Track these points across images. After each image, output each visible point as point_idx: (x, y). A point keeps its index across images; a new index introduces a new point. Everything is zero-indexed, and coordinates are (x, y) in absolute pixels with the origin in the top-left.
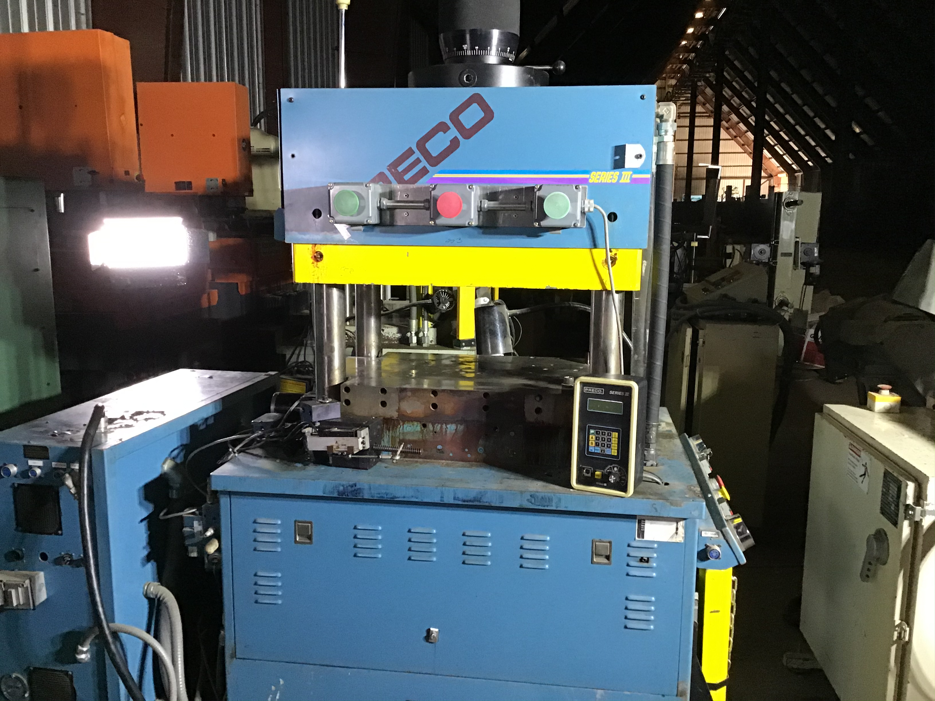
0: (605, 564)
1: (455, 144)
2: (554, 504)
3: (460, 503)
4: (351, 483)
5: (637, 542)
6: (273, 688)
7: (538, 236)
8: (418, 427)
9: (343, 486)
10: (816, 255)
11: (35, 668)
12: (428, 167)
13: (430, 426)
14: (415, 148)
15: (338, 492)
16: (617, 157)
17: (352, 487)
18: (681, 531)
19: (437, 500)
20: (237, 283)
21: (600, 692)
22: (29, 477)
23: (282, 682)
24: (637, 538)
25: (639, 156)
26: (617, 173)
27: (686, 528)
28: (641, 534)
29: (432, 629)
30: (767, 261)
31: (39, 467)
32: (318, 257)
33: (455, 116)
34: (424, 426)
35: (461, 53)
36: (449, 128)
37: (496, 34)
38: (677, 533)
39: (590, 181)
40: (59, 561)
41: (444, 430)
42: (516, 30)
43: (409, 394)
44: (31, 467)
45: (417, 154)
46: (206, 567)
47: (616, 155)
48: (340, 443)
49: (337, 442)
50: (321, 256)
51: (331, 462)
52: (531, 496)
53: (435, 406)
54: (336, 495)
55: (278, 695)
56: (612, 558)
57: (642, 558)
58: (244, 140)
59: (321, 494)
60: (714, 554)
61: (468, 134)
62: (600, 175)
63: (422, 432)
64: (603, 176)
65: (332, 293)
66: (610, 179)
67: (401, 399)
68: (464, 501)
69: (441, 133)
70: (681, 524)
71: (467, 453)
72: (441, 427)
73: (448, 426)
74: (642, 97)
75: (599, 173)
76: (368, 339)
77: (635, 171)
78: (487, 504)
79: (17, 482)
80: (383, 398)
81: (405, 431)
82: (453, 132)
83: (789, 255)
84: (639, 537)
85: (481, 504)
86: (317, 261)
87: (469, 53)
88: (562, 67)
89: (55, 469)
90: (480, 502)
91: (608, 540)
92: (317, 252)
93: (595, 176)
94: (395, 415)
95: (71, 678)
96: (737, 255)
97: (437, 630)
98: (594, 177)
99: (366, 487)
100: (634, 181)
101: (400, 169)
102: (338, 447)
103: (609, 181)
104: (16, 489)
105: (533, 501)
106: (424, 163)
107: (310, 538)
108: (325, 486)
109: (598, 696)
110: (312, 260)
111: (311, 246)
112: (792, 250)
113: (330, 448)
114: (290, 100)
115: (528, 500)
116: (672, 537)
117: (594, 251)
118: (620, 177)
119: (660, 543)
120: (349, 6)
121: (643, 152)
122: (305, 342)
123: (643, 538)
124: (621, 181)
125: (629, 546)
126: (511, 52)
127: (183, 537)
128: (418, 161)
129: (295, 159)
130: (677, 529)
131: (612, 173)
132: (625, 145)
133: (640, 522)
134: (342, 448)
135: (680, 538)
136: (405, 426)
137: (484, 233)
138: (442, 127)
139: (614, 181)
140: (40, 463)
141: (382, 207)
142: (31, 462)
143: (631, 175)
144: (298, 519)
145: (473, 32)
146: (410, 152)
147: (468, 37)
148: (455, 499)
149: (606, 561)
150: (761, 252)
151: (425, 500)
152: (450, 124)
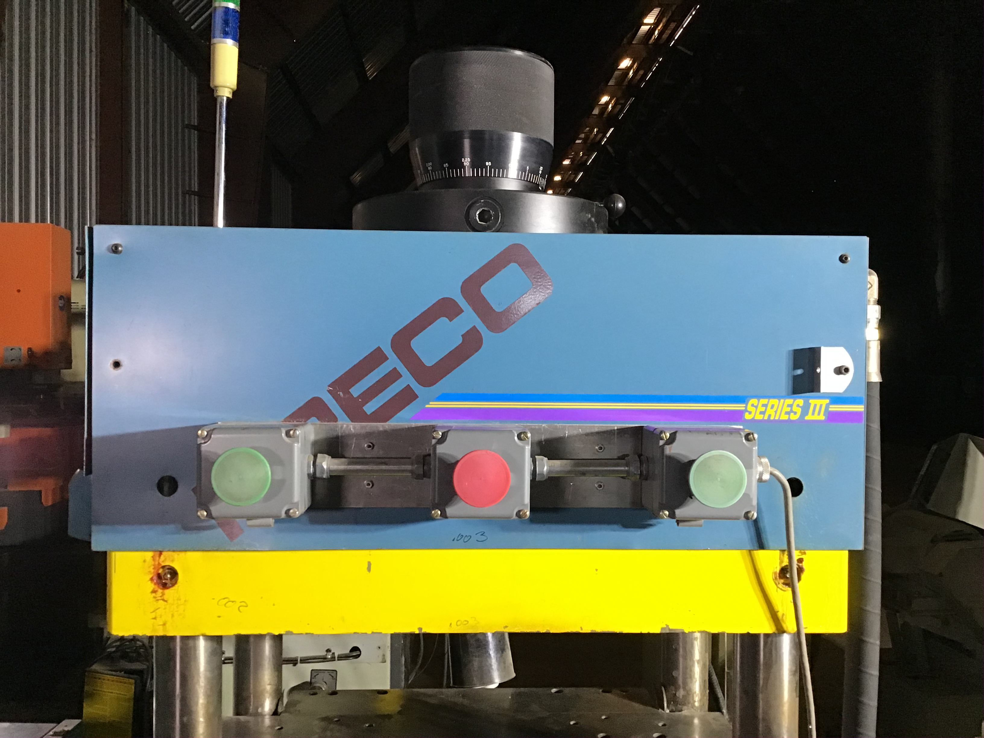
1: (471, 342)
12: (416, 387)
14: (388, 350)
16: (799, 372)
20: (40, 492)
25: (841, 371)
32: (167, 578)
33: (472, 287)
35: (454, 173)
36: (460, 311)
39: (747, 416)
45: (393, 362)
47: (795, 367)
50: (174, 573)
58: (61, 297)
61: (498, 321)
62: (765, 406)
64: (773, 406)
66: (787, 413)
74: (843, 259)
75: (764, 401)
76: (257, 679)
77: (836, 399)
82: (469, 319)
86: (165, 586)
87: (469, 173)
88: (620, 205)
92: (163, 567)
93: (756, 407)
100: (833, 417)
101: (356, 391)
103: (784, 417)
106: (407, 380)
110: (151, 586)
114: (115, 249)
117: (760, 554)
118: (805, 409)
120: (235, 92)
121: (848, 363)
124: (807, 418)
126: (543, 176)
128: (394, 376)
131: (789, 401)
132: (819, 349)
138: (445, 309)
143: (827, 406)
145: (475, 136)
146: (377, 357)
147: (467, 143)
152: (462, 302)
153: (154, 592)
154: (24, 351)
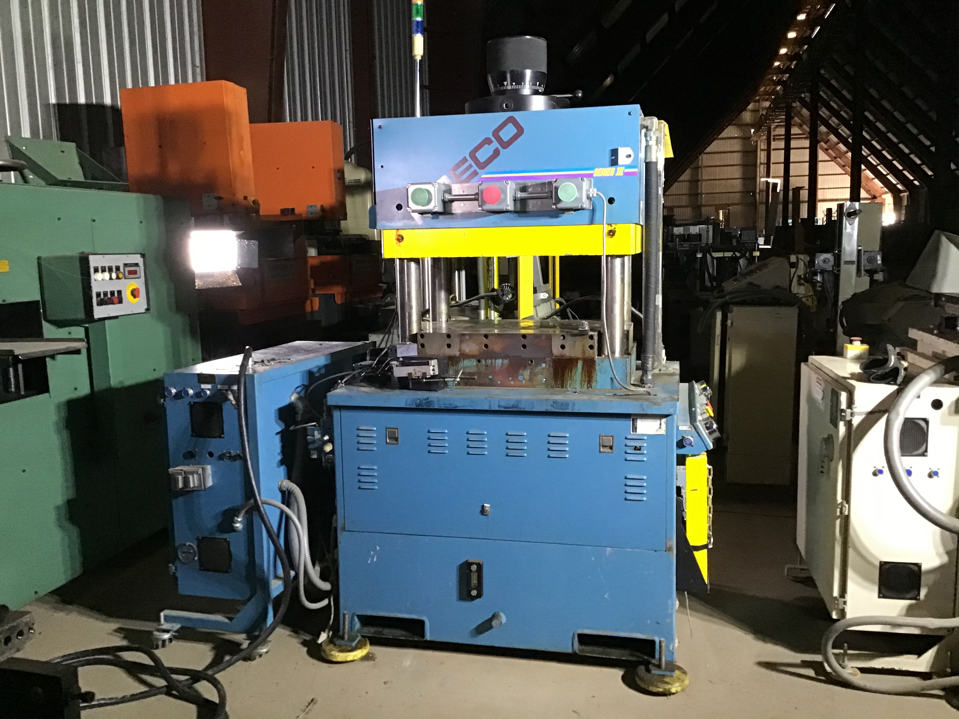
0: (609, 453)
1: (496, 153)
2: (570, 407)
3: (503, 409)
4: (425, 397)
5: (632, 435)
6: (372, 553)
7: (558, 217)
8: (474, 362)
9: (419, 399)
10: (879, 262)
11: (203, 538)
12: (478, 170)
13: (483, 361)
14: (468, 157)
15: (416, 403)
16: (613, 158)
17: (425, 400)
18: (664, 426)
19: (486, 408)
20: (334, 294)
21: (609, 549)
22: (202, 396)
23: (378, 548)
24: (632, 433)
25: (629, 156)
26: (613, 168)
27: (667, 423)
28: (635, 429)
29: (485, 505)
30: (831, 269)
31: (208, 389)
32: (400, 239)
33: (496, 133)
34: (479, 361)
35: (502, 88)
36: (492, 142)
37: (528, 73)
38: (660, 428)
39: (595, 175)
40: (221, 457)
41: (493, 364)
42: (544, 69)
43: (467, 337)
44: (203, 389)
45: (470, 161)
46: (323, 465)
47: (612, 156)
48: (417, 370)
49: (414, 370)
50: (403, 238)
51: (411, 387)
52: (554, 402)
53: (486, 346)
54: (414, 406)
55: (375, 558)
56: (614, 448)
57: (636, 447)
58: (339, 171)
59: (403, 405)
60: (688, 442)
61: (506, 145)
62: (601, 171)
63: (477, 365)
64: (604, 171)
65: (410, 266)
66: (609, 173)
67: (461, 342)
68: (506, 408)
69: (486, 146)
70: (664, 420)
71: (511, 380)
72: (492, 363)
73: (497, 361)
75: (600, 169)
77: (627, 167)
78: (522, 410)
79: (193, 401)
80: (448, 341)
81: (465, 365)
82: (495, 144)
83: (852, 262)
84: (633, 431)
85: (519, 410)
86: (400, 242)
87: (509, 87)
88: (580, 95)
89: (220, 390)
90: (516, 408)
91: (611, 435)
92: (399, 235)
94: (457, 353)
95: (229, 543)
96: (801, 264)
97: (489, 505)
98: (598, 172)
99: (436, 400)
100: (626, 174)
101: (458, 172)
102: (415, 373)
103: (608, 175)
104: (192, 406)
105: (555, 406)
106: (475, 167)
107: (396, 439)
108: (407, 400)
109: (608, 553)
110: (396, 241)
111: (395, 231)
112: (854, 258)
113: (410, 374)
114: (380, 127)
115: (551, 405)
116: (657, 431)
118: (616, 171)
119: (649, 436)
120: (422, 57)
121: (631, 153)
122: (392, 331)
123: (636, 432)
124: (617, 175)
125: (626, 438)
126: (540, 85)
127: (307, 443)
128: (470, 166)
129: (383, 168)
130: (660, 424)
131: (610, 169)
132: (617, 149)
133: (633, 420)
134: (419, 374)
135: (663, 431)
136: (465, 362)
137: (519, 217)
138: (487, 141)
139: (612, 175)
140: (209, 386)
141: (445, 200)
142: (203, 386)
143: (624, 170)
144: (388, 426)
145: (512, 72)
146: (464, 160)
147: (508, 76)
148: (499, 406)
149: (610, 451)
150: (824, 261)
151: (478, 408)
152: (493, 139)
153: (397, 243)
154: (319, 207)
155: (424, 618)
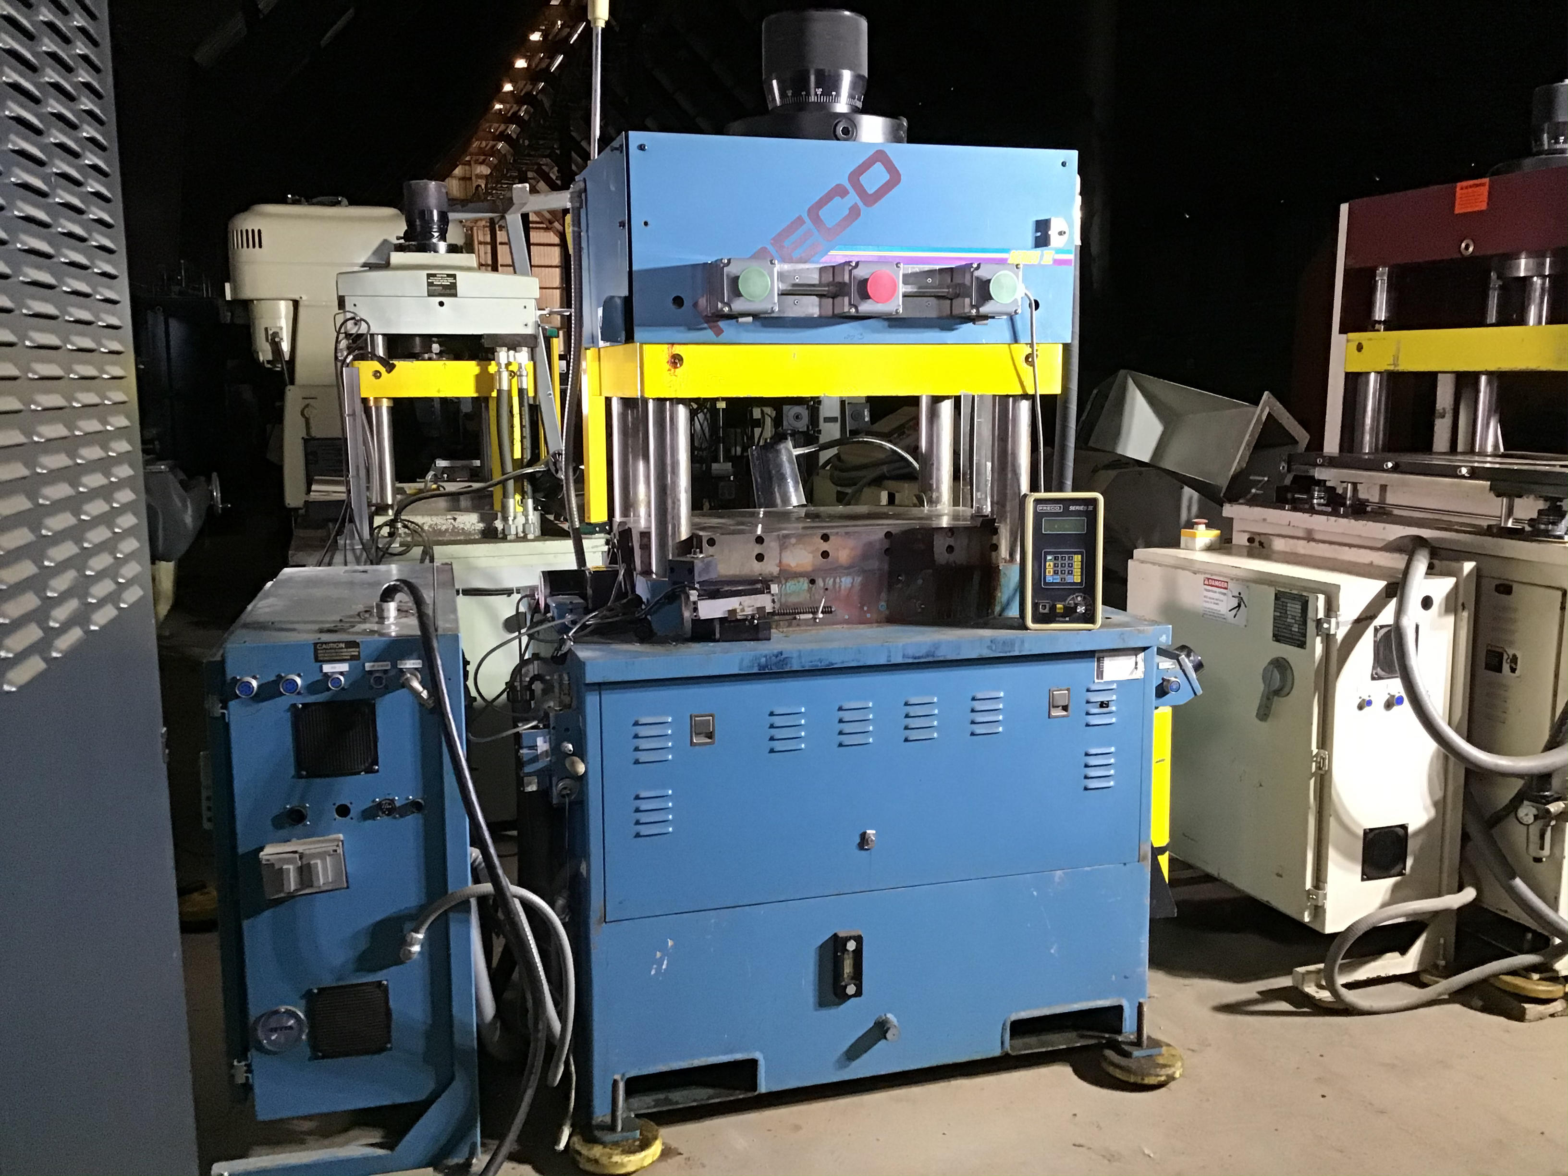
0: (1063, 716)
1: (855, 212)
2: (1016, 648)
3: (910, 661)
4: (775, 652)
5: (1097, 684)
6: (658, 954)
7: (953, 330)
8: (804, 584)
9: (766, 656)
10: (867, 419)
11: (321, 990)
12: (822, 241)
13: (820, 582)
14: (805, 217)
15: (759, 665)
16: (1039, 234)
17: (777, 656)
18: (1141, 665)
19: (883, 661)
21: (1059, 873)
22: (329, 689)
23: (670, 943)
24: (1096, 681)
25: (1063, 233)
26: (1039, 251)
27: (1145, 661)
28: (1100, 674)
29: (868, 831)
30: (805, 429)
31: (341, 673)
32: (676, 361)
33: (855, 176)
34: (812, 582)
36: (848, 193)
37: (847, 76)
38: (1136, 668)
39: (1010, 262)
40: (369, 814)
41: (837, 586)
43: (793, 541)
44: (326, 676)
45: (808, 225)
46: (554, 802)
47: (1037, 231)
48: (745, 604)
49: (740, 604)
50: (681, 360)
51: (718, 636)
52: (992, 641)
53: (825, 555)
54: (755, 670)
55: (665, 962)
56: (1070, 708)
57: (1102, 703)
59: (735, 671)
60: (1174, 687)
61: (871, 199)
62: (1020, 255)
63: (810, 590)
64: (1024, 255)
66: (1031, 259)
67: (783, 547)
68: (915, 658)
69: (837, 199)
70: (1141, 656)
71: (868, 612)
72: (834, 581)
73: (843, 579)
74: (1064, 164)
75: (1019, 252)
77: (1058, 251)
78: (942, 659)
79: (299, 702)
80: (758, 549)
81: (788, 591)
82: (853, 198)
83: (833, 420)
84: (1098, 678)
85: (936, 659)
86: (674, 367)
89: (370, 672)
90: (933, 656)
91: (1066, 687)
92: (675, 355)
94: (775, 570)
95: (385, 990)
96: (768, 422)
97: (874, 832)
98: (1014, 257)
99: (795, 655)
100: (1057, 262)
101: (787, 243)
102: (743, 610)
103: (1030, 262)
104: (298, 715)
105: (994, 648)
106: (817, 236)
107: (710, 735)
108: (742, 660)
109: (1057, 879)
110: (668, 366)
111: (666, 346)
112: (837, 413)
113: (733, 612)
114: (642, 148)
115: (988, 647)
116: (1132, 673)
117: (1014, 346)
118: (1042, 256)
119: (1119, 683)
121: (1065, 228)
123: (1102, 678)
124: (1042, 263)
125: (1088, 690)
127: (520, 763)
128: (810, 234)
129: (649, 227)
130: (1136, 663)
131: (1033, 252)
132: (1049, 219)
133: (1099, 660)
134: (749, 611)
135: (1139, 674)
136: (788, 584)
137: (890, 326)
138: (840, 191)
139: (1036, 263)
140: (344, 667)
142: (327, 668)
143: (1054, 255)
144: (694, 713)
145: (820, 74)
146: (800, 221)
148: (904, 656)
149: (1064, 713)
150: (797, 417)
151: (869, 663)
152: (849, 187)
153: (669, 370)
155: (757, 1055)
